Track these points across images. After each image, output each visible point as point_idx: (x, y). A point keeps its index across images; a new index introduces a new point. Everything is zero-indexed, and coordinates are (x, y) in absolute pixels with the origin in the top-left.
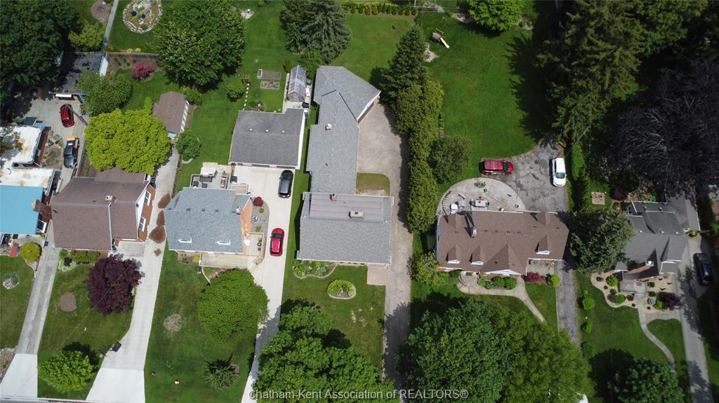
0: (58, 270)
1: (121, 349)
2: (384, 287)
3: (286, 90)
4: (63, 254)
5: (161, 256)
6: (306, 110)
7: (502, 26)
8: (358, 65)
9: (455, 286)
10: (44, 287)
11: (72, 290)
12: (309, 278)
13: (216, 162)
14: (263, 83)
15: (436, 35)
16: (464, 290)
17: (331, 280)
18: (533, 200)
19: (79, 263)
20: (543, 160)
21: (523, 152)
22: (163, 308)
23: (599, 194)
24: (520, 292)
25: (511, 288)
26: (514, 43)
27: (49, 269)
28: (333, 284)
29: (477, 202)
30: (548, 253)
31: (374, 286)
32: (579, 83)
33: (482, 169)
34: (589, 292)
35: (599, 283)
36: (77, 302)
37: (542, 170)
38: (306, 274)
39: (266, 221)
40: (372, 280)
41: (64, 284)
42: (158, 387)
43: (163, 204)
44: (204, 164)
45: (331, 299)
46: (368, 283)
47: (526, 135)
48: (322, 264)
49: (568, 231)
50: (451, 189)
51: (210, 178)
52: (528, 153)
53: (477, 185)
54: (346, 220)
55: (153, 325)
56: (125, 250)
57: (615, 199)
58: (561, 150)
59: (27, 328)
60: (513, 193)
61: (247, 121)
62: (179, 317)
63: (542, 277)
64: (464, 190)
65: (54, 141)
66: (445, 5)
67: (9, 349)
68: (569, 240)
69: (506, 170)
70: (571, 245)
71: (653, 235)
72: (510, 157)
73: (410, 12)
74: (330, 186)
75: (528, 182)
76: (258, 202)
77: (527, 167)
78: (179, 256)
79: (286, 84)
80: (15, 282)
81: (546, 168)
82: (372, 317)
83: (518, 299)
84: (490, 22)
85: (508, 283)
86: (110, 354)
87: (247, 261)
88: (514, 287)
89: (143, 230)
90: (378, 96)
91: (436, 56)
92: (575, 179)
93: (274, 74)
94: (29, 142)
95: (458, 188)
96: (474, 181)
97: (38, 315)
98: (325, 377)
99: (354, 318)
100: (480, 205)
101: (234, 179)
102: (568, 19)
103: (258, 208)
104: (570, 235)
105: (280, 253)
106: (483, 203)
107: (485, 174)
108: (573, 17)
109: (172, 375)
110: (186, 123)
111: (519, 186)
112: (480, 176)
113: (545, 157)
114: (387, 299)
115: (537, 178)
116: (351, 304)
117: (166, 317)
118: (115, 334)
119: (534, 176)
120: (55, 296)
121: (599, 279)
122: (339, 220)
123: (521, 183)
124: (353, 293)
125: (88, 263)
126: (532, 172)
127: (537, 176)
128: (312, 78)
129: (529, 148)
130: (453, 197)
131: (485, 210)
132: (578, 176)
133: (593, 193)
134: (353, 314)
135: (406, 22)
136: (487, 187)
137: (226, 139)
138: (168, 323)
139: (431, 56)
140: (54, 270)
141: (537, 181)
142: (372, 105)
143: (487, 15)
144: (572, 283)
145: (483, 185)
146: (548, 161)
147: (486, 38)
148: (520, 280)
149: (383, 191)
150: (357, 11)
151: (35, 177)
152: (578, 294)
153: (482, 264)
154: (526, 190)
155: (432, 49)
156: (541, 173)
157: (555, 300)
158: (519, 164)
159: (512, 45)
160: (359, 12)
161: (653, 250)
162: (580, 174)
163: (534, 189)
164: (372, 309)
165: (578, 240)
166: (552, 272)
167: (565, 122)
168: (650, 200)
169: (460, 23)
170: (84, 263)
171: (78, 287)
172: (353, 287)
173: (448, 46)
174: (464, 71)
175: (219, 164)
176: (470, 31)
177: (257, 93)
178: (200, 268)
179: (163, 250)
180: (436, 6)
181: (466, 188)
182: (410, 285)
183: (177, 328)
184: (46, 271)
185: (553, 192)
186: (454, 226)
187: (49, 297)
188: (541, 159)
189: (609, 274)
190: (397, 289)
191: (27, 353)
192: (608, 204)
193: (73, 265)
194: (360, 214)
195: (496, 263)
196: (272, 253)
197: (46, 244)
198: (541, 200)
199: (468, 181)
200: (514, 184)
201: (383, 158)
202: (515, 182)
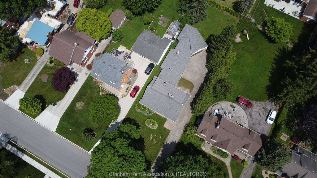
0: (46, 64)
1: (56, 106)
2: (170, 131)
3: (168, 29)
4: (51, 58)
5: (87, 76)
6: (172, 41)
7: (277, 40)
8: (204, 31)
9: (200, 145)
10: (39, 68)
11: (48, 74)
12: (141, 112)
13: (125, 47)
14: (160, 21)
15: (245, 31)
16: (203, 149)
17: (149, 118)
18: (254, 124)
19: (55, 64)
20: (267, 109)
21: (260, 101)
22: (79, 97)
23: (285, 135)
24: (227, 161)
25: (224, 158)
26: (282, 49)
27: (43, 62)
28: (149, 120)
29: (228, 113)
30: (248, 151)
31: (166, 128)
32: (299, 82)
33: (237, 100)
34: (258, 176)
35: (265, 174)
36: (48, 80)
37: (264, 113)
38: (140, 110)
39: (135, 80)
40: (166, 126)
41: (46, 70)
42: (63, 127)
43: (97, 55)
44: (121, 46)
45: (146, 125)
46: (164, 126)
47: (266, 93)
48: (148, 110)
49: (261, 146)
50: (218, 103)
51: (120, 53)
52: (262, 102)
53: (231, 106)
54: (166, 96)
55: (72, 102)
56: (75, 67)
57: (292, 141)
58: (278, 107)
59: (26, 81)
60: (246, 117)
61: (146, 35)
62: (83, 104)
63: (240, 159)
64: (225, 106)
65: (67, 11)
66: (256, 20)
67: (16, 86)
68: (260, 150)
69: (248, 105)
70: (260, 152)
71: (300, 167)
72: (253, 100)
73: (239, 16)
74: (166, 78)
75: (255, 115)
76: (135, 71)
77: (258, 108)
78: (94, 79)
79: (170, 26)
80: (29, 61)
81: (267, 113)
82: (159, 141)
83: (225, 163)
84: (273, 36)
85: (224, 155)
86: (51, 106)
87: (119, 94)
88: (226, 158)
89: (85, 62)
90: (206, 48)
91: (241, 41)
92: (277, 124)
93: (166, 20)
94: (57, 8)
95: (222, 103)
96: (231, 103)
97: (32, 78)
99: (151, 138)
100: (228, 115)
101: (130, 57)
102: (309, 50)
103: (134, 74)
104: (261, 148)
105: (133, 97)
106: (230, 115)
107: (237, 103)
108: (312, 51)
109: (70, 126)
110: (121, 26)
111: (250, 115)
112: (235, 103)
113: (269, 107)
114: (168, 136)
116: (152, 131)
117: (78, 101)
118: (56, 99)
119: (259, 113)
120: (41, 73)
121: (266, 173)
122: (163, 94)
123: (252, 114)
124: (155, 127)
125: (59, 66)
126: (259, 112)
127: (261, 114)
128: (181, 28)
129: (263, 100)
130: (218, 106)
131: (230, 118)
132: (279, 123)
133: (283, 133)
134: (152, 136)
135: (235, 20)
136: (235, 109)
137: (134, 39)
138: (78, 104)
139: (238, 39)
141: (259, 116)
142: (202, 50)
143: (273, 32)
144: (253, 168)
145: (234, 107)
146: (269, 110)
147: (268, 42)
148: (230, 156)
149: (189, 90)
150: (215, 6)
151: (53, 23)
152: (253, 174)
153: (216, 142)
154: (252, 118)
155: (240, 37)
156: (263, 114)
157: (241, 172)
158: (255, 106)
160: (216, 7)
161: (297, 173)
162: (281, 122)
163: (256, 119)
164: (160, 137)
165: (264, 152)
166: (246, 159)
167: (285, 96)
168: (309, 150)
169: (260, 30)
170: (57, 65)
171: (51, 74)
172: (157, 125)
173: (248, 39)
174: (251, 53)
175: (127, 48)
176: (262, 36)
177: (156, 25)
178: (100, 88)
179: (89, 74)
180: (252, 19)
181: (226, 105)
182: (181, 135)
183: (80, 108)
185: (264, 125)
186: (211, 120)
187: (39, 73)
188: (267, 107)
189: (271, 173)
190: (175, 134)
191: (22, 91)
192: (287, 142)
193: (53, 64)
194: (173, 96)
195: (222, 144)
196: (131, 95)
197: (47, 51)
198: (258, 126)
199: (228, 102)
200: (248, 113)
201: (196, 76)
202: (249, 112)
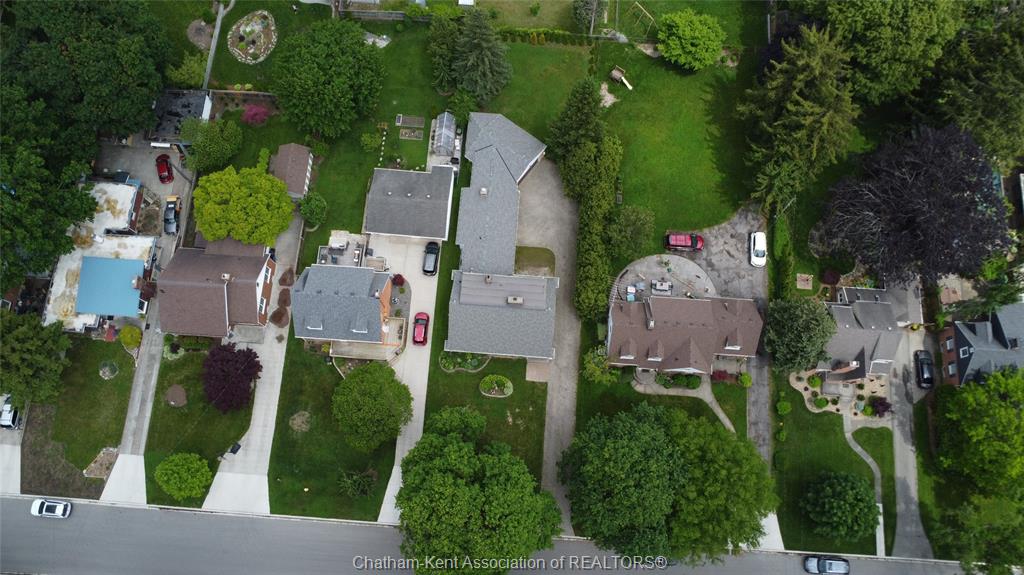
0: (163, 358)
1: (240, 451)
2: (546, 383)
3: (431, 141)
4: (168, 339)
5: (284, 344)
6: (455, 168)
7: (697, 65)
8: (519, 110)
9: (629, 383)
10: (148, 377)
11: (181, 382)
12: (458, 372)
13: (346, 229)
14: (403, 131)
15: (616, 74)
16: (639, 389)
17: (483, 374)
18: (726, 283)
19: (187, 350)
20: (740, 234)
21: (717, 223)
22: (288, 405)
23: (806, 276)
24: (705, 393)
25: (694, 388)
26: (714, 83)
27: (152, 357)
28: (487, 379)
29: (658, 284)
30: (738, 348)
31: (533, 382)
32: (783, 149)
33: (666, 246)
34: (786, 394)
35: (799, 383)
36: (187, 397)
37: (739, 246)
38: (454, 367)
39: (407, 303)
40: (531, 376)
41: (171, 374)
42: (284, 495)
43: (283, 281)
44: (333, 232)
45: (484, 397)
46: (527, 379)
47: (723, 202)
48: (474, 356)
49: (761, 323)
50: (627, 268)
51: (340, 251)
52: (723, 225)
53: (659, 263)
54: (502, 307)
55: (277, 424)
57: (825, 282)
58: (763, 221)
59: (130, 425)
60: (702, 274)
61: (385, 181)
62: (307, 414)
63: (731, 375)
64: (644, 269)
65: (151, 202)
66: (629, 34)
67: (111, 449)
68: (764, 333)
69: (694, 249)
70: (765, 340)
71: (862, 330)
72: (701, 229)
73: (585, 42)
74: (484, 264)
75: (721, 260)
76: (398, 281)
77: (721, 242)
78: (306, 344)
79: (431, 134)
80: (113, 371)
81: (744, 243)
82: (531, 419)
83: (701, 400)
84: (682, 60)
85: (691, 381)
86: (228, 455)
87: (385, 352)
88: (698, 386)
89: (263, 312)
90: (542, 152)
91: (615, 100)
92: (778, 259)
93: (417, 121)
94: (123, 204)
95: (636, 267)
96: (655, 258)
97: (142, 409)
98: (477, 486)
99: (510, 420)
100: (661, 288)
101: (369, 252)
102: (772, 68)
103: (398, 288)
104: (764, 327)
105: (424, 342)
106: (666, 286)
107: (669, 249)
108: (779, 66)
109: (300, 481)
110: (310, 181)
111: (710, 265)
112: (664, 253)
113: (742, 229)
114: (549, 398)
115: (732, 256)
116: (507, 403)
117: (292, 414)
118: (232, 434)
119: (728, 253)
120: (161, 389)
121: (799, 379)
122: (495, 306)
123: (713, 261)
124: (509, 390)
125: (199, 350)
126: (727, 249)
127: (732, 253)
128: (462, 128)
129: (724, 218)
130: (630, 277)
131: (669, 293)
132: (780, 254)
133: (798, 275)
134: (509, 414)
135: (580, 54)
136: (671, 266)
137: (358, 201)
138: (295, 422)
139: (609, 100)
140: (158, 358)
141: (731, 259)
142: (536, 161)
143: (679, 52)
144: (766, 383)
145: (667, 264)
146: (747, 235)
147: (678, 77)
148: (706, 380)
149: (546, 269)
150: (519, 39)
151: (133, 247)
152: (772, 395)
153: (660, 360)
154: (718, 271)
155: (610, 91)
156: (738, 249)
157: (745, 402)
158: (712, 239)
159: (711, 86)
160: (522, 41)
161: (861, 348)
162: (783, 252)
163: (727, 269)
164: (531, 409)
165: (772, 335)
166: (744, 369)
167: (768, 193)
168: (867, 286)
169: (648, 57)
170: (194, 350)
171: (188, 378)
172: (510, 384)
173: (630, 87)
174: (650, 119)
175: (351, 233)
176: (658, 68)
177: (395, 144)
178: (331, 358)
179: (286, 336)
180: (618, 34)
181: (647, 266)
182: (576, 381)
183: (305, 428)
184: (149, 358)
185: (750, 273)
186: (629, 315)
187: (154, 390)
188: (739, 231)
189: (810, 373)
190: (561, 386)
191: (132, 453)
192: (815, 289)
193: (182, 352)
194: (520, 300)
195: (677, 359)
196: (415, 342)
197: (148, 327)
198: (736, 283)
199: (649, 258)
200: (704, 263)
201: (548, 229)
202: (706, 260)
